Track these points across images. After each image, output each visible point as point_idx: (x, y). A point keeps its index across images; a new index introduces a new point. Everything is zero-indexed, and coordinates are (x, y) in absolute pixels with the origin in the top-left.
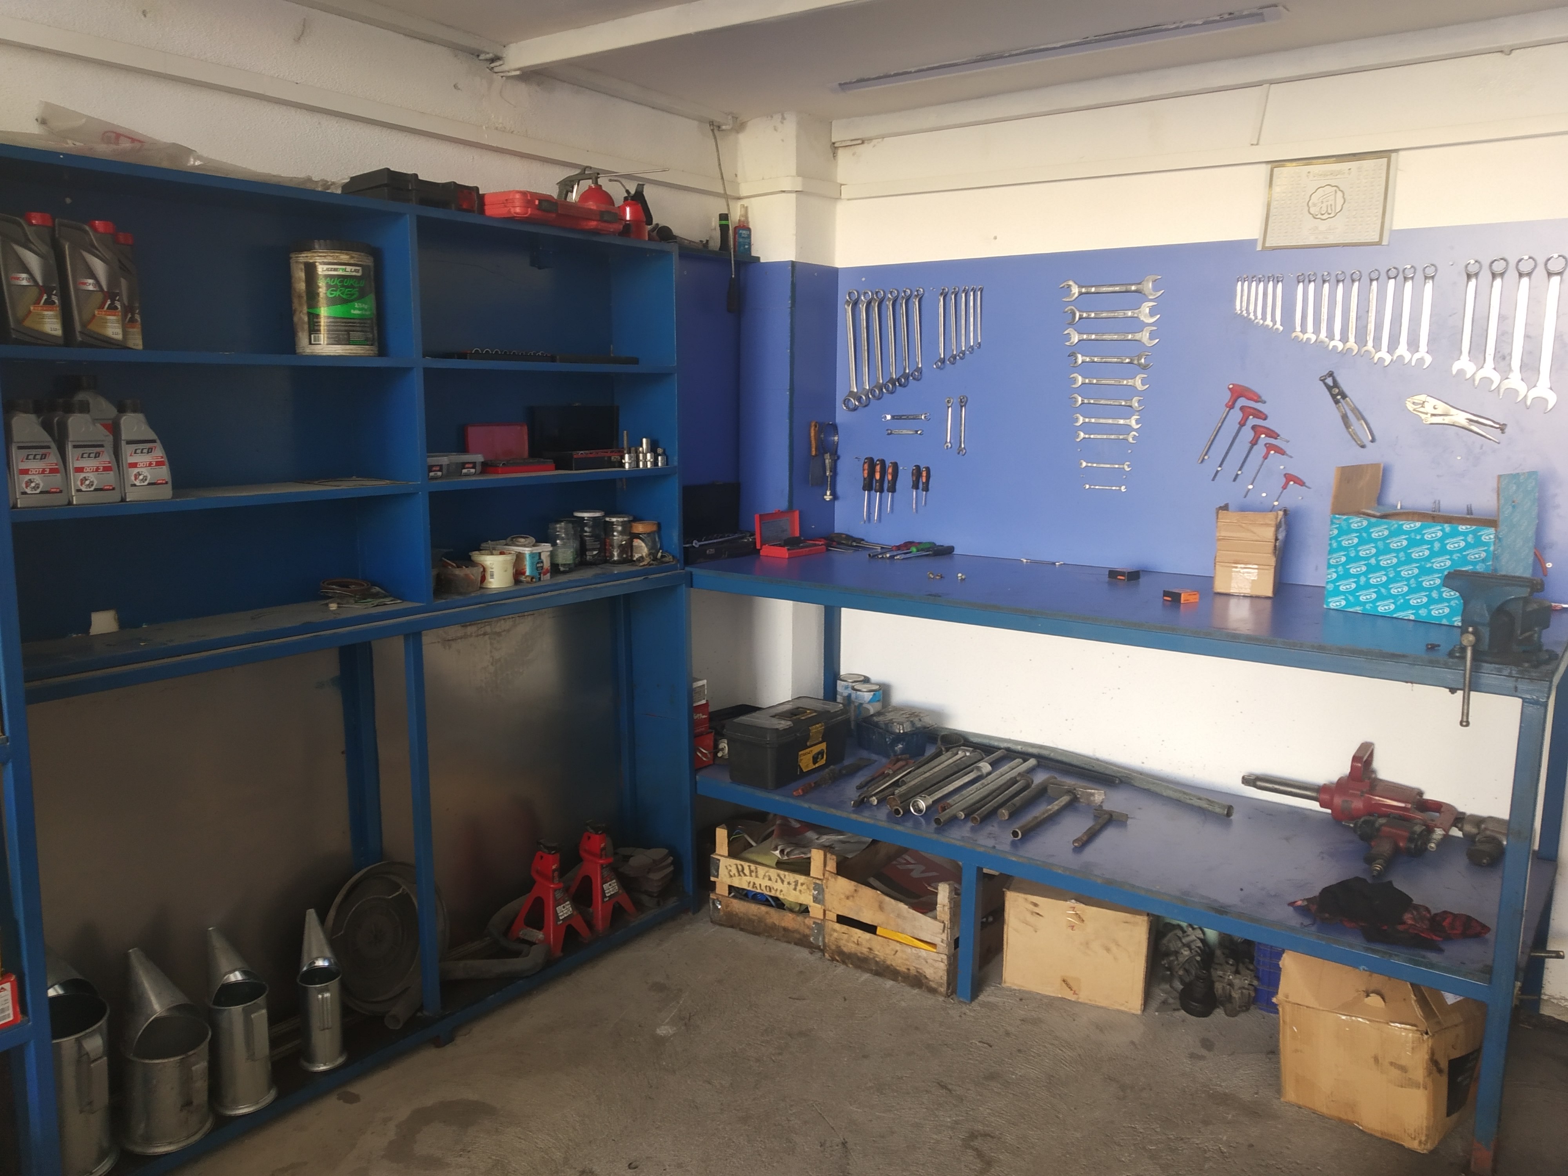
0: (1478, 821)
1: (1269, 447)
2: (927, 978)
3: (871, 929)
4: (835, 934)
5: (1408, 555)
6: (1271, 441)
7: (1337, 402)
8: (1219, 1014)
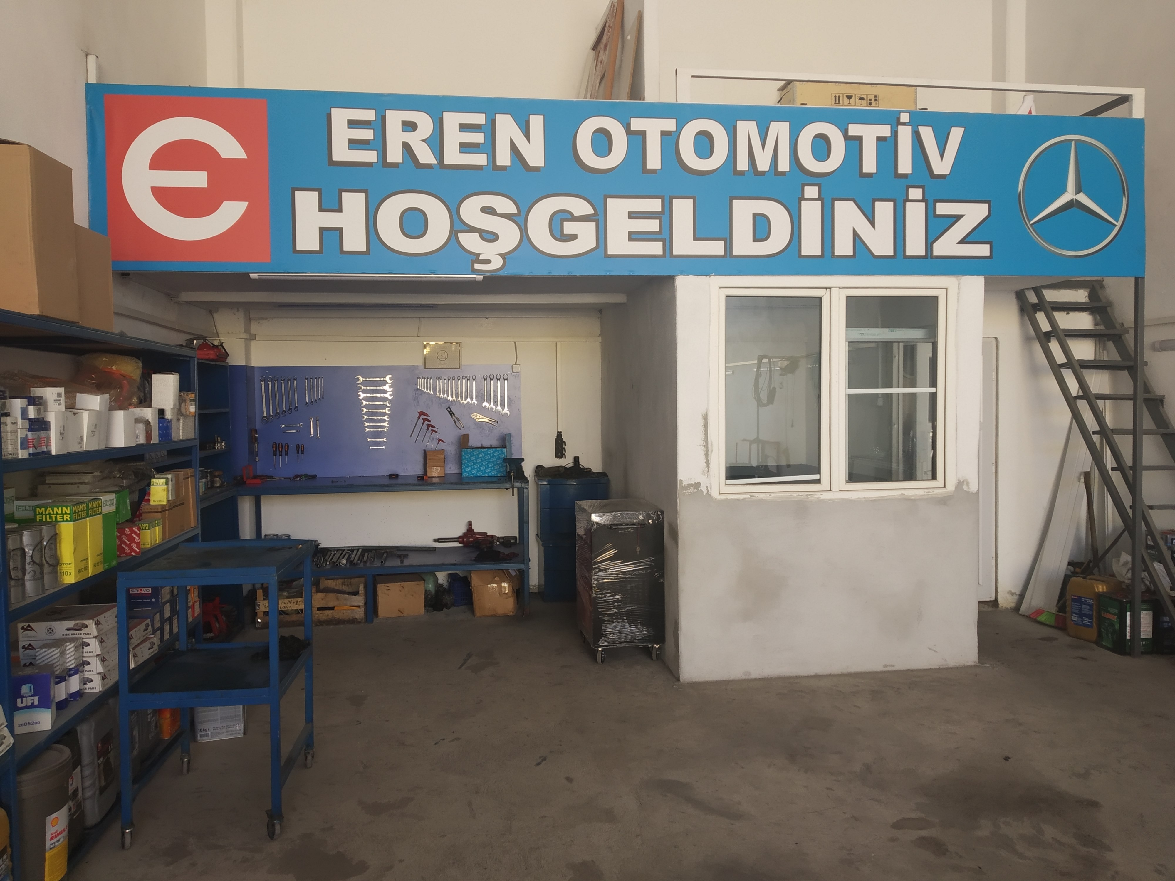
0: (503, 538)
1: (433, 431)
2: (356, 619)
3: (332, 608)
4: (317, 615)
5: (484, 458)
6: (433, 429)
7: (452, 416)
8: (445, 610)
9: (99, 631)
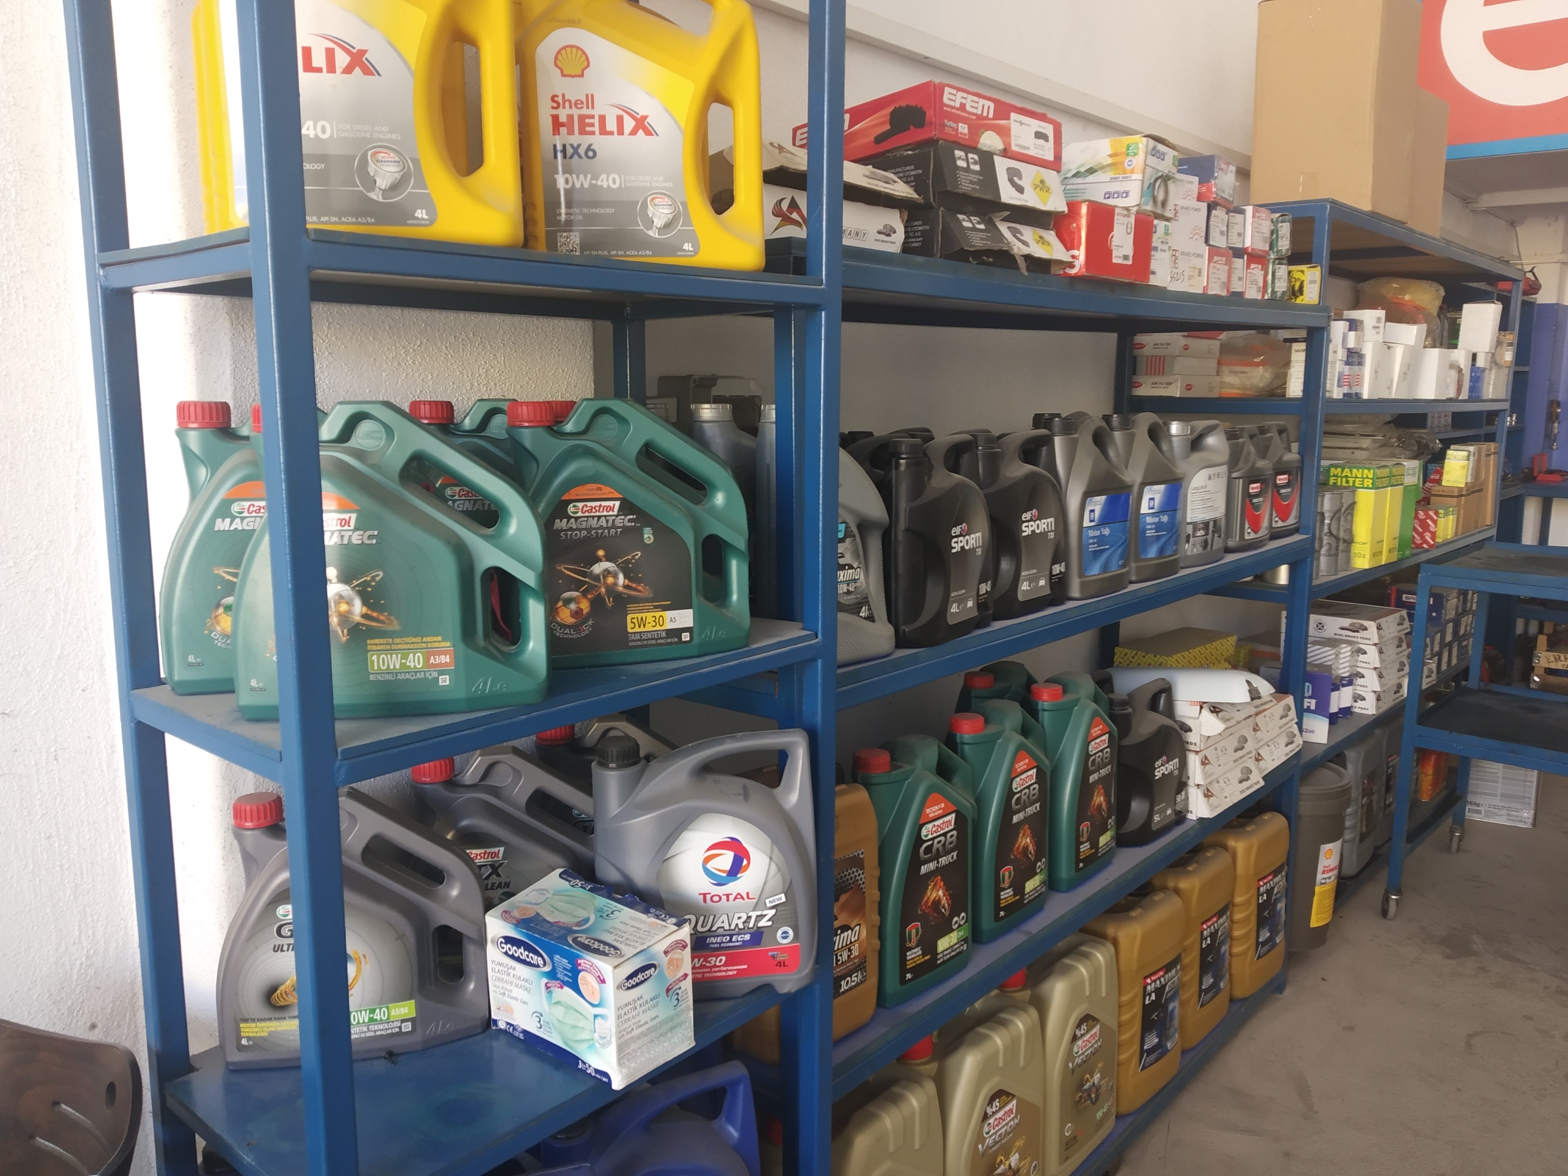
9: (1380, 637)
